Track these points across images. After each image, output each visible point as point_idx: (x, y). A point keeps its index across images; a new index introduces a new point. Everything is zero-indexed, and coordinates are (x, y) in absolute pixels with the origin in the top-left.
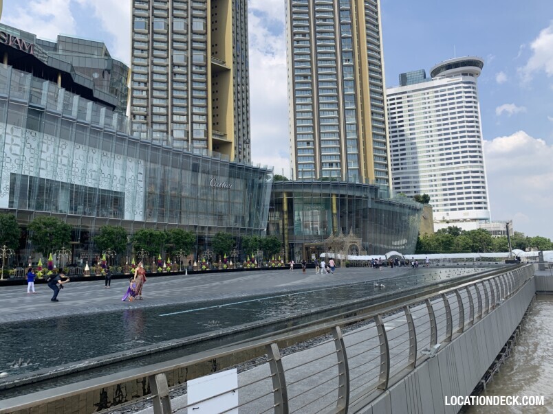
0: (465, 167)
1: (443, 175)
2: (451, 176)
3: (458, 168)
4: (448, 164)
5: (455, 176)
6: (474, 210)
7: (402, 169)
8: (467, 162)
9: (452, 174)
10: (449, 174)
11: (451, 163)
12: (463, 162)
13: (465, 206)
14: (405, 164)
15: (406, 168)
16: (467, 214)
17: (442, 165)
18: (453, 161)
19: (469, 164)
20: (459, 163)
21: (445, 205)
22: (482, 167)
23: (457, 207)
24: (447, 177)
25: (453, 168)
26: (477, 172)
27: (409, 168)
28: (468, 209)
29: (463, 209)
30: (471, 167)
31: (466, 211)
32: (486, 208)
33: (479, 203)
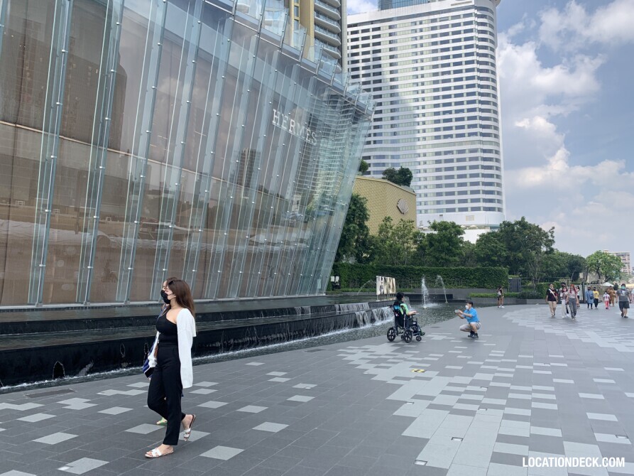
0: (473, 142)
1: (438, 154)
2: (449, 157)
3: (461, 143)
4: (446, 137)
5: (455, 156)
6: (482, 212)
7: (375, 142)
8: (475, 134)
9: (451, 152)
10: (446, 153)
11: (451, 136)
12: (470, 135)
13: (469, 205)
14: (380, 134)
15: (380, 142)
16: (471, 218)
17: (437, 137)
18: (454, 132)
19: (479, 138)
20: (462, 135)
21: (438, 202)
22: (498, 144)
23: (457, 206)
24: (443, 157)
25: (454, 144)
26: (490, 151)
27: (387, 141)
28: (474, 209)
29: (465, 209)
30: (481, 142)
31: (470, 213)
32: (500, 210)
33: (491, 201)
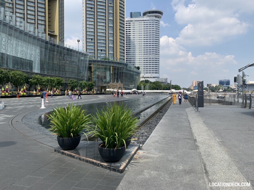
0: (153, 56)
1: (144, 58)
2: (147, 59)
3: (150, 56)
4: (146, 54)
5: (149, 59)
6: (154, 74)
7: (129, 54)
8: (153, 54)
9: (148, 58)
10: (146, 58)
11: (148, 54)
12: (152, 54)
13: (151, 72)
14: (130, 52)
15: (130, 54)
17: (144, 54)
18: (149, 53)
19: (154, 55)
20: (150, 54)
21: (144, 71)
22: (159, 56)
23: (148, 72)
24: (145, 59)
25: (148, 56)
26: (157, 58)
27: (132, 54)
28: (152, 73)
30: (155, 56)
31: (151, 74)
32: (158, 73)
33: (157, 71)
